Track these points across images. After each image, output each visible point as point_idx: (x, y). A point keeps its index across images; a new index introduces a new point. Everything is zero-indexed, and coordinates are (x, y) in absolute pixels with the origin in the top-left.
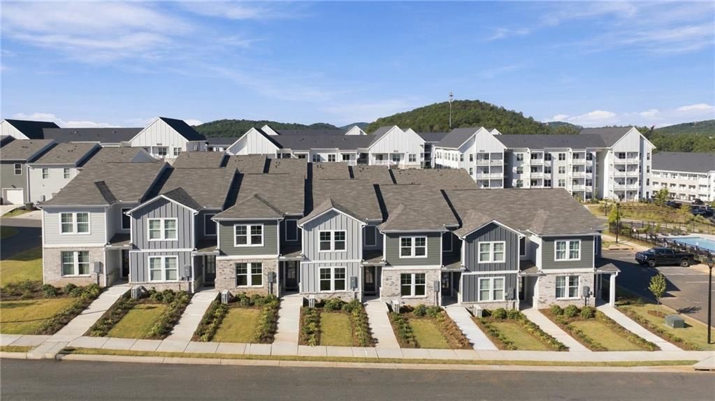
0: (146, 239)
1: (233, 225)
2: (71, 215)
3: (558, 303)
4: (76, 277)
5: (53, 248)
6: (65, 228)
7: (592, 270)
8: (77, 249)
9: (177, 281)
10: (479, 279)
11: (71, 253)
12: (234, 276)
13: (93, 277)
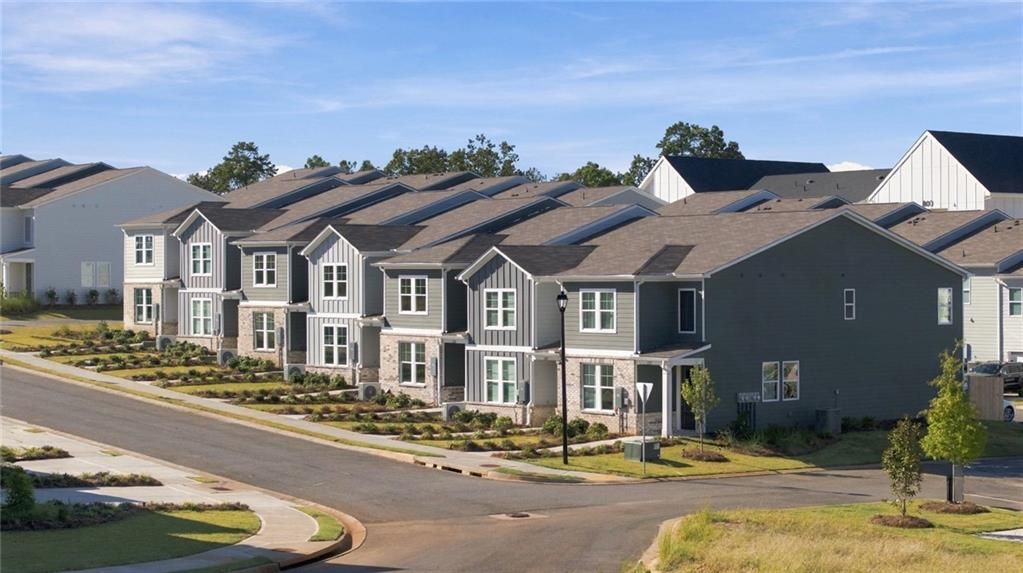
3: (582, 417)
7: (630, 354)
10: (486, 358)
12: (252, 333)
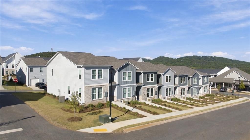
0: (122, 81)
1: (146, 74)
2: (96, 70)
4: (97, 100)
5: (89, 87)
6: (93, 77)
8: (97, 87)
9: (131, 97)
11: (95, 89)
13: (104, 99)
